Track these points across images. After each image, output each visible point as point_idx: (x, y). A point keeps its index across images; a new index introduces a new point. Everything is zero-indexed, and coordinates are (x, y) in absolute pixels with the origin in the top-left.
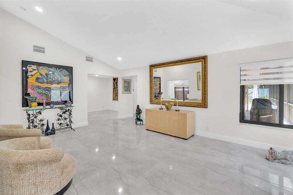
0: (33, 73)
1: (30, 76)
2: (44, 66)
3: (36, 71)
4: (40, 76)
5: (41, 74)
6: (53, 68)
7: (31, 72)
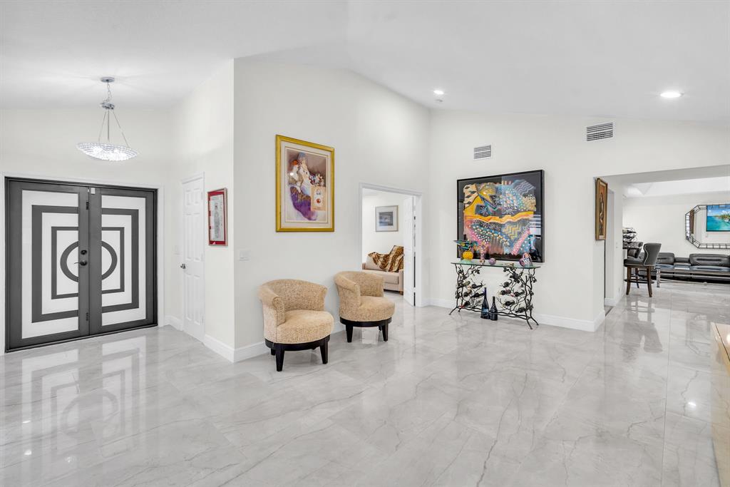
0: (471, 199)
1: (467, 205)
2: (487, 182)
3: (476, 194)
4: (482, 203)
5: (483, 199)
6: (502, 182)
7: (468, 197)
